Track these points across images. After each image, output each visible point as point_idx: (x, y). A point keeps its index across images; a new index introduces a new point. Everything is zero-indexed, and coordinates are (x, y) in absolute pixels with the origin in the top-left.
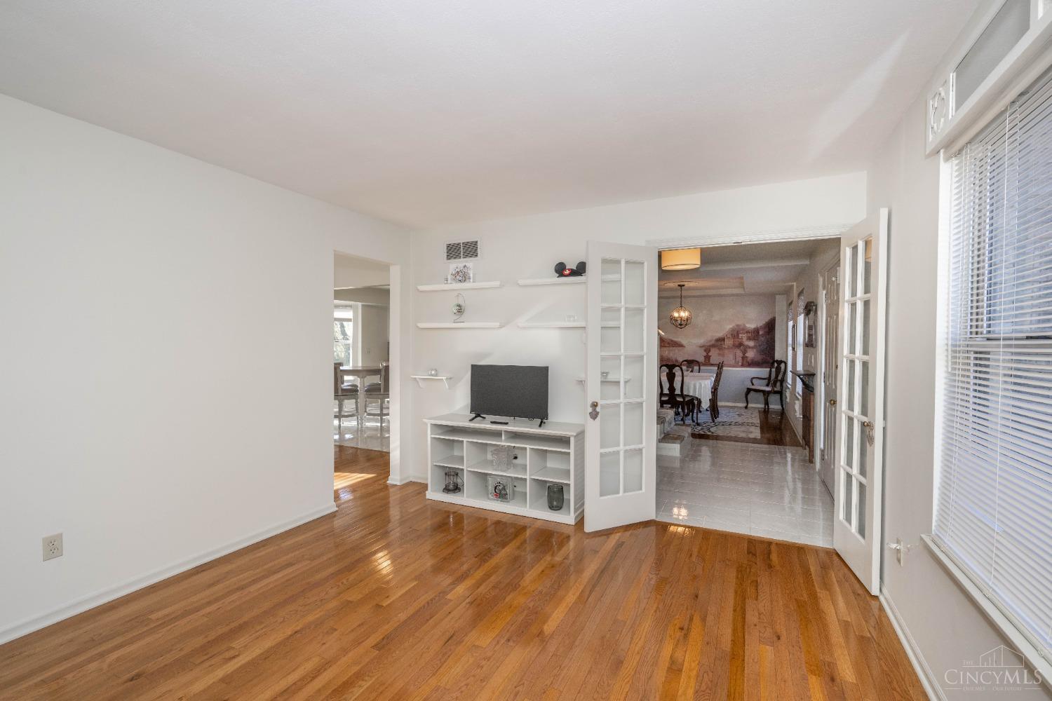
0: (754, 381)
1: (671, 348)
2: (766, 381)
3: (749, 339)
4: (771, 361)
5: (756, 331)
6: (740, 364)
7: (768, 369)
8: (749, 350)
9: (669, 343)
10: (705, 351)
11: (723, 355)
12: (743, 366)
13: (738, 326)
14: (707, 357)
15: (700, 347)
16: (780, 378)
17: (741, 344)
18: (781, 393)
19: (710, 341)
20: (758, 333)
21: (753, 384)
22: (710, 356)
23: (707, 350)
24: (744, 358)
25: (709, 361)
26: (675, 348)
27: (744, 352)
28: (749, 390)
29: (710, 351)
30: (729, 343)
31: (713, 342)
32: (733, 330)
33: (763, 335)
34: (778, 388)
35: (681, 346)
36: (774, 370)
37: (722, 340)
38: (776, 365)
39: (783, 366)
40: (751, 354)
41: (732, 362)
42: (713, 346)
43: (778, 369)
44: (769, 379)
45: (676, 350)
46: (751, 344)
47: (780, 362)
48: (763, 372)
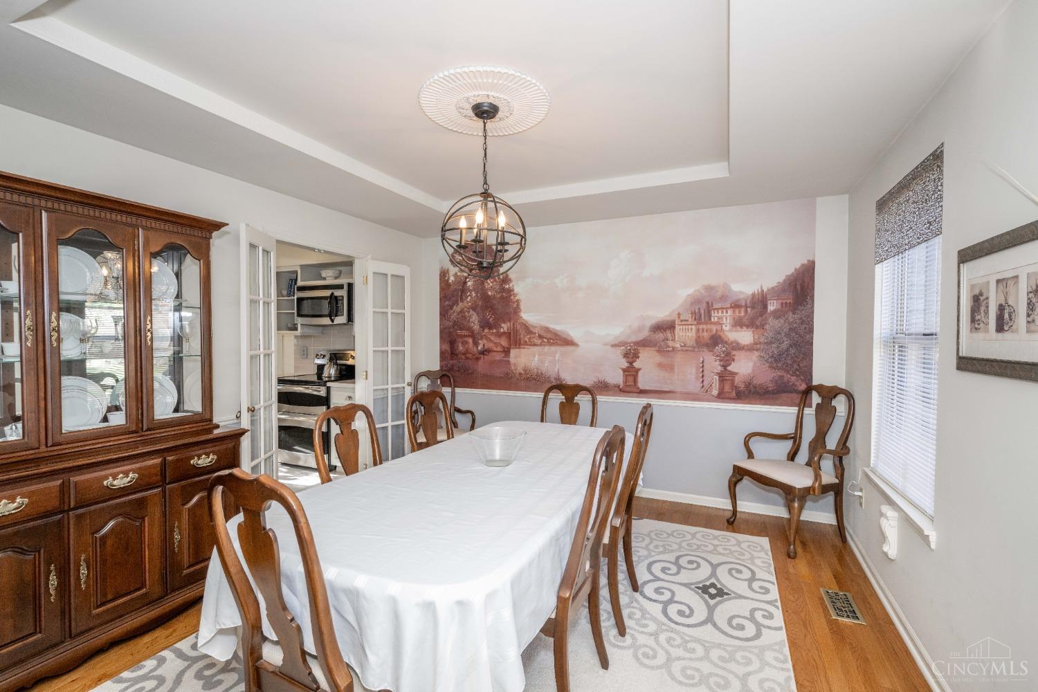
0: (755, 445)
1: (547, 348)
2: (787, 445)
3: (739, 324)
4: (803, 387)
5: (759, 302)
6: (715, 392)
7: (794, 410)
8: (739, 355)
9: (540, 337)
10: (626, 355)
11: (669, 368)
12: (722, 397)
13: (709, 288)
14: (631, 373)
15: (614, 346)
16: (832, 442)
17: (716, 340)
18: (837, 490)
19: (640, 329)
20: (765, 307)
21: (751, 455)
22: (638, 370)
23: (631, 355)
24: (725, 376)
25: (635, 381)
26: (553, 348)
27: (727, 360)
28: (739, 474)
29: (636, 356)
30: (685, 334)
31: (645, 334)
32: (696, 301)
33: (777, 314)
34: (828, 477)
35: (568, 342)
36: (809, 412)
37: (666, 327)
38: (816, 399)
39: (840, 404)
40: (744, 367)
41: (694, 386)
42: (645, 343)
43: (825, 414)
44: (796, 438)
45: (558, 351)
46: (745, 337)
47: (829, 393)
48: (780, 417)
